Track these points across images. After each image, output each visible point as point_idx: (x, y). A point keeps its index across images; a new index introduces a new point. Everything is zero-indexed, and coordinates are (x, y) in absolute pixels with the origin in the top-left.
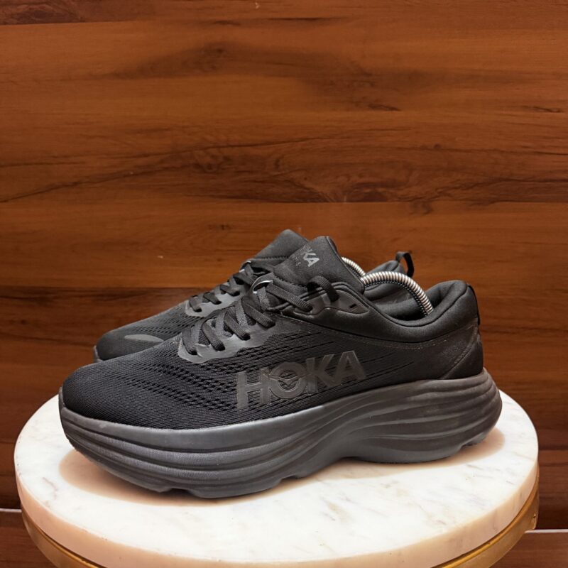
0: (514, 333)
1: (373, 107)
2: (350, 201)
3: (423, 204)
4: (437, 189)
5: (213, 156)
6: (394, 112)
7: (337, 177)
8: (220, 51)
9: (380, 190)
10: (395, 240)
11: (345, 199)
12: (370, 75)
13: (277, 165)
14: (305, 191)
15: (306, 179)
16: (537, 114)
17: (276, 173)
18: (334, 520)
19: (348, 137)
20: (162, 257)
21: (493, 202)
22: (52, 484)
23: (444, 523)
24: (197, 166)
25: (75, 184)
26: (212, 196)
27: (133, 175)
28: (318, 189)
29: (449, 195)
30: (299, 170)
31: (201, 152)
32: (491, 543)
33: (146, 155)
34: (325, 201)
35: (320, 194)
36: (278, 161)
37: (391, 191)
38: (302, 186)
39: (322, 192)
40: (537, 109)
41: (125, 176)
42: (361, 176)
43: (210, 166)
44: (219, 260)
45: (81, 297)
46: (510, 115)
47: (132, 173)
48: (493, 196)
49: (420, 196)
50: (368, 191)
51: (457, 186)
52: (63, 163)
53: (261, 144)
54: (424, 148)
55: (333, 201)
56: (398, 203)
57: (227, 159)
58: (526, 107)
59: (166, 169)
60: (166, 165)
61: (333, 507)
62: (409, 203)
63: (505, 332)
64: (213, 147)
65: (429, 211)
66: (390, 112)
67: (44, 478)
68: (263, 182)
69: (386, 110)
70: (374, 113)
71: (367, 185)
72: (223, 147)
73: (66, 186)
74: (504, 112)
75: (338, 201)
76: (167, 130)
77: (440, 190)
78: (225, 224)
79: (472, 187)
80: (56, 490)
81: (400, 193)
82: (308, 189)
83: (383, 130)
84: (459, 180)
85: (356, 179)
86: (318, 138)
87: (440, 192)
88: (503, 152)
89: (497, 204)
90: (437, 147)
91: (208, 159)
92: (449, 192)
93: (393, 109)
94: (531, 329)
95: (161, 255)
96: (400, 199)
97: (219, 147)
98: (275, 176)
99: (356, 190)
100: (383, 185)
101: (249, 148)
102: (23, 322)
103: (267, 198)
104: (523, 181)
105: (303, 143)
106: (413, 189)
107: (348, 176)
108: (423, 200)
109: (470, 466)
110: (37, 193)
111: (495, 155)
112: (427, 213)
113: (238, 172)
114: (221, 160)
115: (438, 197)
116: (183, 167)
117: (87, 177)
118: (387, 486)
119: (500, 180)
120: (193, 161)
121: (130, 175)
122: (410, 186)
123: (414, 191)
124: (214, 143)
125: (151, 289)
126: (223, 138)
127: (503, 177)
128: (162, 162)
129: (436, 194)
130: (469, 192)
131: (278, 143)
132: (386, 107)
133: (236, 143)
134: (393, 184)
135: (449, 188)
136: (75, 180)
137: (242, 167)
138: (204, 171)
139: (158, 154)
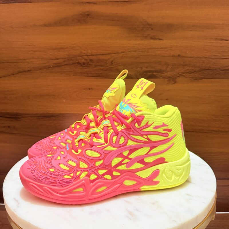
0: (209, 133)
1: (152, 38)
3: (173, 80)
4: (178, 73)
5: (86, 60)
6: (161, 41)
7: (137, 68)
8: (88, 15)
9: (155, 74)
10: (161, 94)
11: (140, 77)
12: (151, 25)
13: (112, 63)
15: (124, 69)
16: (221, 42)
17: (112, 66)
18: (131, 219)
19: (142, 51)
20: (65, 101)
21: (202, 79)
22: (17, 201)
23: (175, 221)
24: (79, 63)
25: (29, 71)
26: (85, 76)
27: (53, 67)
28: (129, 73)
29: (184, 76)
30: (121, 65)
31: (80, 58)
33: (58, 59)
34: (132, 78)
35: (130, 75)
36: (112, 61)
37: (159, 74)
39: (131, 75)
40: (221, 40)
41: (49, 68)
42: (147, 68)
43: (84, 63)
44: (88, 102)
45: (32, 117)
46: (210, 42)
47: (52, 66)
48: (202, 76)
49: (171, 76)
50: (150, 74)
51: (187, 72)
52: (23, 62)
53: (105, 54)
54: (173, 56)
55: (135, 78)
57: (91, 60)
58: (217, 39)
59: (66, 65)
60: (66, 63)
61: (131, 213)
62: (167, 79)
63: (205, 133)
64: (85, 56)
65: (175, 82)
66: (159, 41)
67: (14, 198)
68: (106, 70)
70: (152, 41)
71: (149, 71)
72: (90, 55)
73: (25, 72)
74: (207, 41)
75: (137, 78)
76: (66, 48)
77: (180, 74)
78: (90, 87)
79: (193, 73)
80: (19, 204)
81: (163, 75)
83: (156, 48)
84: (188, 69)
85: (145, 69)
86: (129, 52)
88: (206, 58)
90: (179, 56)
91: (83, 61)
92: (184, 75)
93: (160, 39)
94: (216, 131)
96: (164, 77)
97: (88, 55)
98: (111, 68)
99: (144, 74)
100: (156, 71)
101: (100, 56)
102: (9, 127)
103: (108, 77)
104: (215, 70)
105: (122, 54)
106: (169, 73)
107: (142, 68)
108: (173, 78)
109: (188, 195)
110: (13, 74)
111: (203, 59)
112: (174, 83)
113: (96, 66)
114: (89, 61)
115: (179, 76)
116: (73, 64)
117: (33, 68)
118: (153, 204)
119: (205, 69)
120: (77, 62)
121: (51, 67)
122: (167, 72)
123: (169, 74)
124: (86, 54)
125: (60, 114)
126: (89, 52)
127: (206, 68)
128: (64, 62)
129: (178, 75)
130: (192, 74)
131: (112, 54)
132: (158, 39)
133: (95, 54)
134: (160, 71)
135: (183, 73)
136: (29, 69)
137: (97, 64)
138: (82, 66)
139: (62, 59)
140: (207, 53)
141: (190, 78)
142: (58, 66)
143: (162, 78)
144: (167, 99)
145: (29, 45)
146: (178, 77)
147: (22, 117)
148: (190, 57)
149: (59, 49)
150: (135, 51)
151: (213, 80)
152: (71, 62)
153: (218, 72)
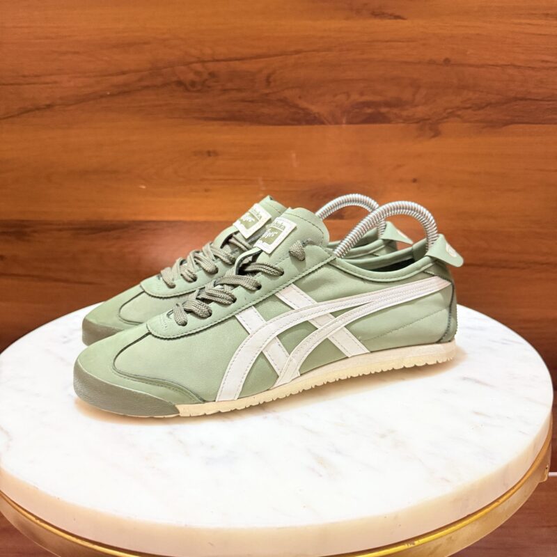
0: (524, 269)
1: (376, 15)
2: (349, 123)
3: (430, 127)
4: (446, 109)
5: (197, 73)
6: (399, 20)
7: (335, 95)
9: (384, 110)
10: (399, 166)
11: (344, 121)
13: (268, 81)
14: (300, 111)
15: (300, 97)
17: (268, 91)
18: (321, 476)
19: (348, 50)
20: (144, 187)
21: (507, 124)
23: (448, 481)
24: (180, 83)
25: (49, 106)
26: (198, 118)
27: (112, 95)
28: (315, 109)
29: (459, 116)
30: (292, 87)
31: (183, 68)
32: (501, 500)
33: (123, 73)
34: (322, 123)
35: (317, 115)
36: (268, 77)
37: (395, 111)
38: (296, 106)
39: (318, 113)
41: (102, 97)
42: (362, 94)
43: (193, 84)
44: (206, 190)
45: (60, 230)
46: (529, 24)
47: (108, 93)
48: (508, 118)
49: (427, 117)
50: (369, 111)
51: (468, 105)
52: (34, 83)
53: (251, 58)
54: (431, 62)
55: (330, 123)
56: (402, 125)
57: (212, 75)
58: (547, 15)
59: (147, 87)
60: (145, 83)
61: (321, 460)
62: (415, 126)
63: (513, 268)
64: (197, 62)
65: (437, 134)
66: (394, 21)
68: (252, 102)
69: (390, 19)
70: (377, 21)
71: (369, 104)
72: (209, 61)
73: (38, 109)
74: (523, 21)
75: (337, 123)
76: (145, 43)
77: (449, 111)
78: (211, 149)
79: (483, 108)
80: (11, 440)
81: (405, 113)
82: (303, 109)
83: (387, 41)
84: (470, 99)
85: (356, 97)
86: (314, 51)
87: (450, 113)
88: (519, 67)
89: (511, 126)
90: (447, 61)
91: (191, 76)
92: (459, 113)
94: (542, 264)
95: (142, 184)
96: (407, 120)
97: (203, 62)
98: (266, 94)
99: (356, 110)
100: (388, 104)
101: (237, 62)
102: (2, 258)
103: (257, 120)
104: (541, 100)
105: (297, 56)
106: (420, 109)
107: (348, 95)
108: (430, 121)
109: (477, 413)
110: (7, 118)
111: (511, 71)
112: (434, 136)
113: (225, 91)
114: (205, 76)
115: (447, 118)
116: (165, 85)
117: (61, 98)
118: (383, 436)
119: (516, 99)
120: (175, 79)
121: (107, 96)
122: (416, 106)
123: (421, 111)
124: (198, 58)
125: (134, 221)
126: (208, 51)
127: (519, 96)
128: (140, 80)
129: (445, 115)
130: (481, 112)
131: (269, 56)
132: (391, 15)
133: (222, 57)
134: (398, 103)
135: (459, 108)
136: (48, 102)
137: (229, 85)
138: (187, 90)
139: (136, 71)
140: (523, 53)
141: (477, 121)
142: (124, 91)
143: (403, 123)
144: (415, 181)
145: (47, 38)
146: (445, 120)
147: (35, 232)
148: (477, 66)
149: (126, 46)
150: (329, 49)
151: (536, 128)
152: (159, 81)
153: (549, 105)
